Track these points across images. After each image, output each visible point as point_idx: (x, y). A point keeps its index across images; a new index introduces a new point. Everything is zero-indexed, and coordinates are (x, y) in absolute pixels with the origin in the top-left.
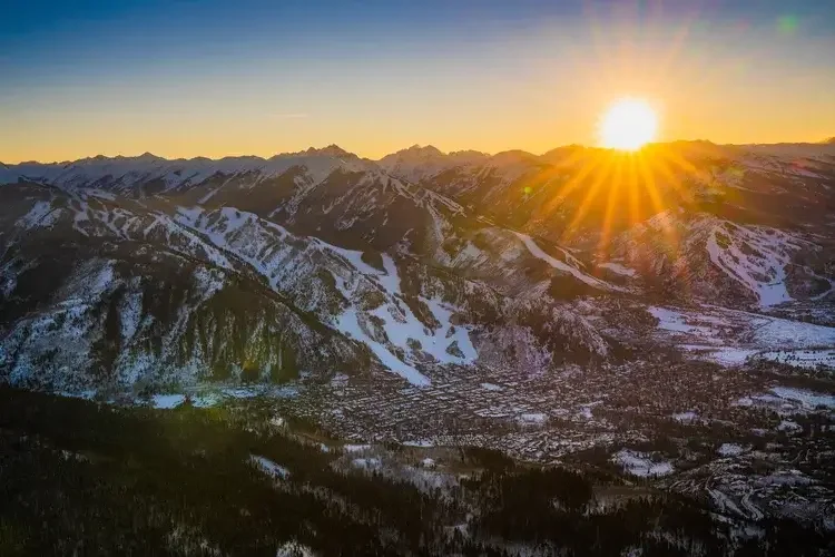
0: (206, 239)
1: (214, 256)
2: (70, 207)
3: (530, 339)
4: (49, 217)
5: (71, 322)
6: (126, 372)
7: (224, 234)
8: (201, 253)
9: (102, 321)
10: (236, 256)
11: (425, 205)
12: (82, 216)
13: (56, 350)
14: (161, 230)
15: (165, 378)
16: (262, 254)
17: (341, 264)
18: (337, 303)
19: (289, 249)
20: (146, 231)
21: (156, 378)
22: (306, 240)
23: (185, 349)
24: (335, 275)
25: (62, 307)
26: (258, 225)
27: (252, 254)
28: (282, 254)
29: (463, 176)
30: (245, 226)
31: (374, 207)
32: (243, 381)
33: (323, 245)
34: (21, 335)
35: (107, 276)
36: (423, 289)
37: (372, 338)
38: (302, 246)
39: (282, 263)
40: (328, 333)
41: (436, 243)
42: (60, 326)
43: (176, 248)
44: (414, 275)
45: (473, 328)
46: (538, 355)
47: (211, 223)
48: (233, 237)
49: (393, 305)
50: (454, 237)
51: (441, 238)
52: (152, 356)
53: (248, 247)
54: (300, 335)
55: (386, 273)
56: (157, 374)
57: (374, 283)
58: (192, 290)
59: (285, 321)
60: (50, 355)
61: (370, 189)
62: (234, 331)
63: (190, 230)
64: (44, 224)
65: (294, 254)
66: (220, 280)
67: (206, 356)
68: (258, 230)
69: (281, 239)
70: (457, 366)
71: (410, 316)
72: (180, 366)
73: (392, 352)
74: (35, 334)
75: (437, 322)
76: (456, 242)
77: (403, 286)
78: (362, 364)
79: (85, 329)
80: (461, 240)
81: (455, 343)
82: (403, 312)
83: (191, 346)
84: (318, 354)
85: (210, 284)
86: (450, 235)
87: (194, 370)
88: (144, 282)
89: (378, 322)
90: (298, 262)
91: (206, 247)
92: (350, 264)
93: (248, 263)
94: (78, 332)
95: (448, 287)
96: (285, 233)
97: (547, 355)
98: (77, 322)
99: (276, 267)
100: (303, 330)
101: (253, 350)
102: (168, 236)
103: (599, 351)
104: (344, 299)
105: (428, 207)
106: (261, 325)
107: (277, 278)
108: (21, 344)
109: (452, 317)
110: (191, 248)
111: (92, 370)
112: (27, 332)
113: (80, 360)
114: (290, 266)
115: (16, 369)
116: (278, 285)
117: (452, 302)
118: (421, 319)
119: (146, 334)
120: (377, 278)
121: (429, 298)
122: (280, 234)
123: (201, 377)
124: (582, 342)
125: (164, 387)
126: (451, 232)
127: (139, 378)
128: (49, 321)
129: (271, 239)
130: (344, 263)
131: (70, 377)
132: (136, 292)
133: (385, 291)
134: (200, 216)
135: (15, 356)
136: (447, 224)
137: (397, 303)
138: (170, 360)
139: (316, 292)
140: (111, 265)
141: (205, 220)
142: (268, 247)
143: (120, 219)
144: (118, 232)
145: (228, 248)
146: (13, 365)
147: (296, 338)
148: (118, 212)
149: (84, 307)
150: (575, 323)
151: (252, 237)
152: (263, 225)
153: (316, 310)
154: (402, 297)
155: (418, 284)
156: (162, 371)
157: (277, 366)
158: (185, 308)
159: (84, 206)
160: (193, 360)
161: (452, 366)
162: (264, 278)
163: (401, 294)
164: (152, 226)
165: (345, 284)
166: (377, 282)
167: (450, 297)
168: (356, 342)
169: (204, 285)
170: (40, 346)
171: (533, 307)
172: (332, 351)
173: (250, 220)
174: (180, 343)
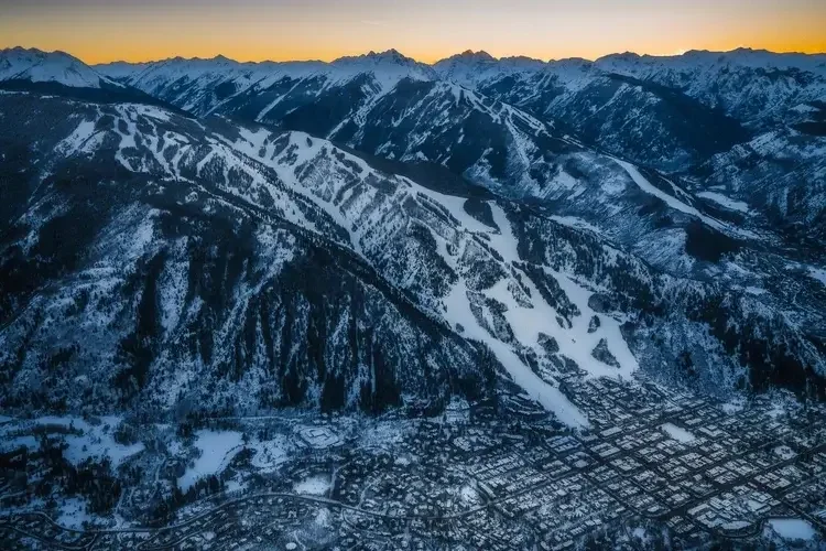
0: (271, 176)
1: (282, 202)
2: (116, 130)
3: (710, 344)
4: (91, 142)
5: (96, 302)
6: (163, 387)
7: (293, 168)
8: (266, 199)
9: (135, 304)
10: (309, 201)
11: (503, 120)
12: (127, 142)
13: (73, 347)
14: (218, 163)
15: (216, 397)
16: (339, 197)
17: (443, 218)
18: (441, 276)
19: (373, 191)
20: (200, 165)
21: (205, 398)
22: (393, 181)
23: (244, 353)
24: (433, 233)
25: (86, 278)
26: (333, 157)
27: (327, 196)
28: (366, 198)
29: (523, 83)
30: (318, 157)
31: (447, 121)
32: (322, 411)
33: (415, 189)
34: (30, 320)
35: (145, 233)
36: (547, 255)
37: (492, 333)
38: (390, 189)
39: (364, 211)
40: (436, 330)
41: (521, 166)
42: (82, 309)
43: (235, 191)
44: (534, 234)
45: (625, 319)
46: (726, 369)
47: (278, 151)
48: (304, 172)
49: (512, 281)
50: (541, 160)
51: (526, 161)
52: (199, 361)
53: (323, 187)
54: (398, 335)
55: (497, 230)
56: (205, 391)
57: (485, 246)
58: (254, 260)
59: (378, 313)
60: (65, 356)
61: (441, 101)
62: (309, 326)
63: (252, 163)
64: (86, 150)
65: (379, 199)
66: (289, 246)
67: (271, 365)
68: (334, 164)
69: (363, 176)
70: (615, 385)
71: (537, 298)
72: (236, 378)
73: (521, 357)
74: (49, 319)
75: (573, 307)
76: (545, 167)
77: (522, 250)
78: (484, 380)
79: (112, 314)
80: (551, 165)
81: (602, 342)
82: (527, 291)
83: (251, 348)
84: (424, 364)
85: (277, 252)
86: (536, 158)
87: (256, 387)
88: (191, 245)
89: (498, 308)
90: (385, 210)
91: (273, 190)
92: (451, 217)
93: (323, 212)
94: (103, 319)
95: (581, 254)
96: (367, 169)
97: (740, 371)
98: (104, 304)
99: (358, 217)
100: (402, 328)
101: (336, 357)
102: (226, 173)
103: (816, 367)
104: (449, 270)
105: (507, 123)
106: (345, 318)
107: (360, 232)
108: (31, 334)
109: (591, 298)
110: (253, 190)
111: (120, 381)
112: (39, 317)
113: (102, 366)
114: (376, 216)
115: (21, 374)
116: (361, 243)
117: (588, 275)
118: (552, 303)
119: (192, 327)
120: (489, 240)
121: (557, 270)
122: (360, 170)
123: (264, 399)
124: (788, 353)
125: (214, 415)
126: (537, 156)
127: (181, 396)
128: (68, 301)
129: (350, 177)
130: (444, 216)
131: (89, 392)
132: (182, 260)
133: (501, 259)
134: (266, 142)
135: (21, 354)
136: (531, 145)
137: (518, 277)
138: (223, 369)
139: (412, 259)
140: (153, 217)
141: (271, 147)
142: (347, 187)
143: (170, 147)
144: (166, 166)
145: (298, 189)
146: (18, 366)
147: (394, 339)
148: (170, 136)
149: (115, 281)
150: (775, 321)
151: (327, 173)
152: (340, 157)
153: (413, 287)
154: (522, 268)
155: (540, 246)
156: (211, 388)
157: (369, 384)
158: (244, 286)
159: (132, 127)
160: (253, 370)
161: (607, 383)
162: (344, 234)
163: (520, 262)
164: (208, 159)
165: (448, 247)
166: (490, 245)
167: (584, 268)
168: (473, 342)
169: (268, 252)
170: (52, 340)
171: (708, 292)
172: (441, 359)
173: (324, 151)
174: (237, 343)
